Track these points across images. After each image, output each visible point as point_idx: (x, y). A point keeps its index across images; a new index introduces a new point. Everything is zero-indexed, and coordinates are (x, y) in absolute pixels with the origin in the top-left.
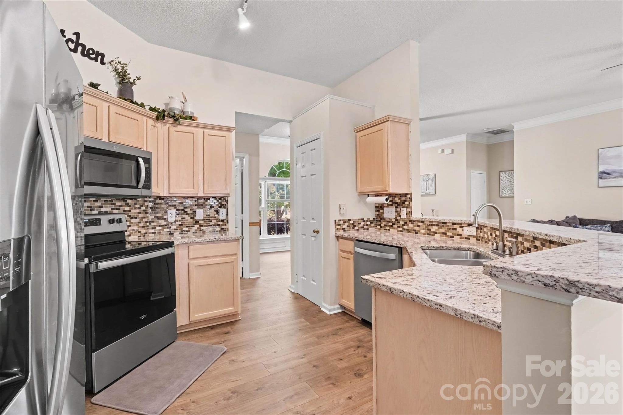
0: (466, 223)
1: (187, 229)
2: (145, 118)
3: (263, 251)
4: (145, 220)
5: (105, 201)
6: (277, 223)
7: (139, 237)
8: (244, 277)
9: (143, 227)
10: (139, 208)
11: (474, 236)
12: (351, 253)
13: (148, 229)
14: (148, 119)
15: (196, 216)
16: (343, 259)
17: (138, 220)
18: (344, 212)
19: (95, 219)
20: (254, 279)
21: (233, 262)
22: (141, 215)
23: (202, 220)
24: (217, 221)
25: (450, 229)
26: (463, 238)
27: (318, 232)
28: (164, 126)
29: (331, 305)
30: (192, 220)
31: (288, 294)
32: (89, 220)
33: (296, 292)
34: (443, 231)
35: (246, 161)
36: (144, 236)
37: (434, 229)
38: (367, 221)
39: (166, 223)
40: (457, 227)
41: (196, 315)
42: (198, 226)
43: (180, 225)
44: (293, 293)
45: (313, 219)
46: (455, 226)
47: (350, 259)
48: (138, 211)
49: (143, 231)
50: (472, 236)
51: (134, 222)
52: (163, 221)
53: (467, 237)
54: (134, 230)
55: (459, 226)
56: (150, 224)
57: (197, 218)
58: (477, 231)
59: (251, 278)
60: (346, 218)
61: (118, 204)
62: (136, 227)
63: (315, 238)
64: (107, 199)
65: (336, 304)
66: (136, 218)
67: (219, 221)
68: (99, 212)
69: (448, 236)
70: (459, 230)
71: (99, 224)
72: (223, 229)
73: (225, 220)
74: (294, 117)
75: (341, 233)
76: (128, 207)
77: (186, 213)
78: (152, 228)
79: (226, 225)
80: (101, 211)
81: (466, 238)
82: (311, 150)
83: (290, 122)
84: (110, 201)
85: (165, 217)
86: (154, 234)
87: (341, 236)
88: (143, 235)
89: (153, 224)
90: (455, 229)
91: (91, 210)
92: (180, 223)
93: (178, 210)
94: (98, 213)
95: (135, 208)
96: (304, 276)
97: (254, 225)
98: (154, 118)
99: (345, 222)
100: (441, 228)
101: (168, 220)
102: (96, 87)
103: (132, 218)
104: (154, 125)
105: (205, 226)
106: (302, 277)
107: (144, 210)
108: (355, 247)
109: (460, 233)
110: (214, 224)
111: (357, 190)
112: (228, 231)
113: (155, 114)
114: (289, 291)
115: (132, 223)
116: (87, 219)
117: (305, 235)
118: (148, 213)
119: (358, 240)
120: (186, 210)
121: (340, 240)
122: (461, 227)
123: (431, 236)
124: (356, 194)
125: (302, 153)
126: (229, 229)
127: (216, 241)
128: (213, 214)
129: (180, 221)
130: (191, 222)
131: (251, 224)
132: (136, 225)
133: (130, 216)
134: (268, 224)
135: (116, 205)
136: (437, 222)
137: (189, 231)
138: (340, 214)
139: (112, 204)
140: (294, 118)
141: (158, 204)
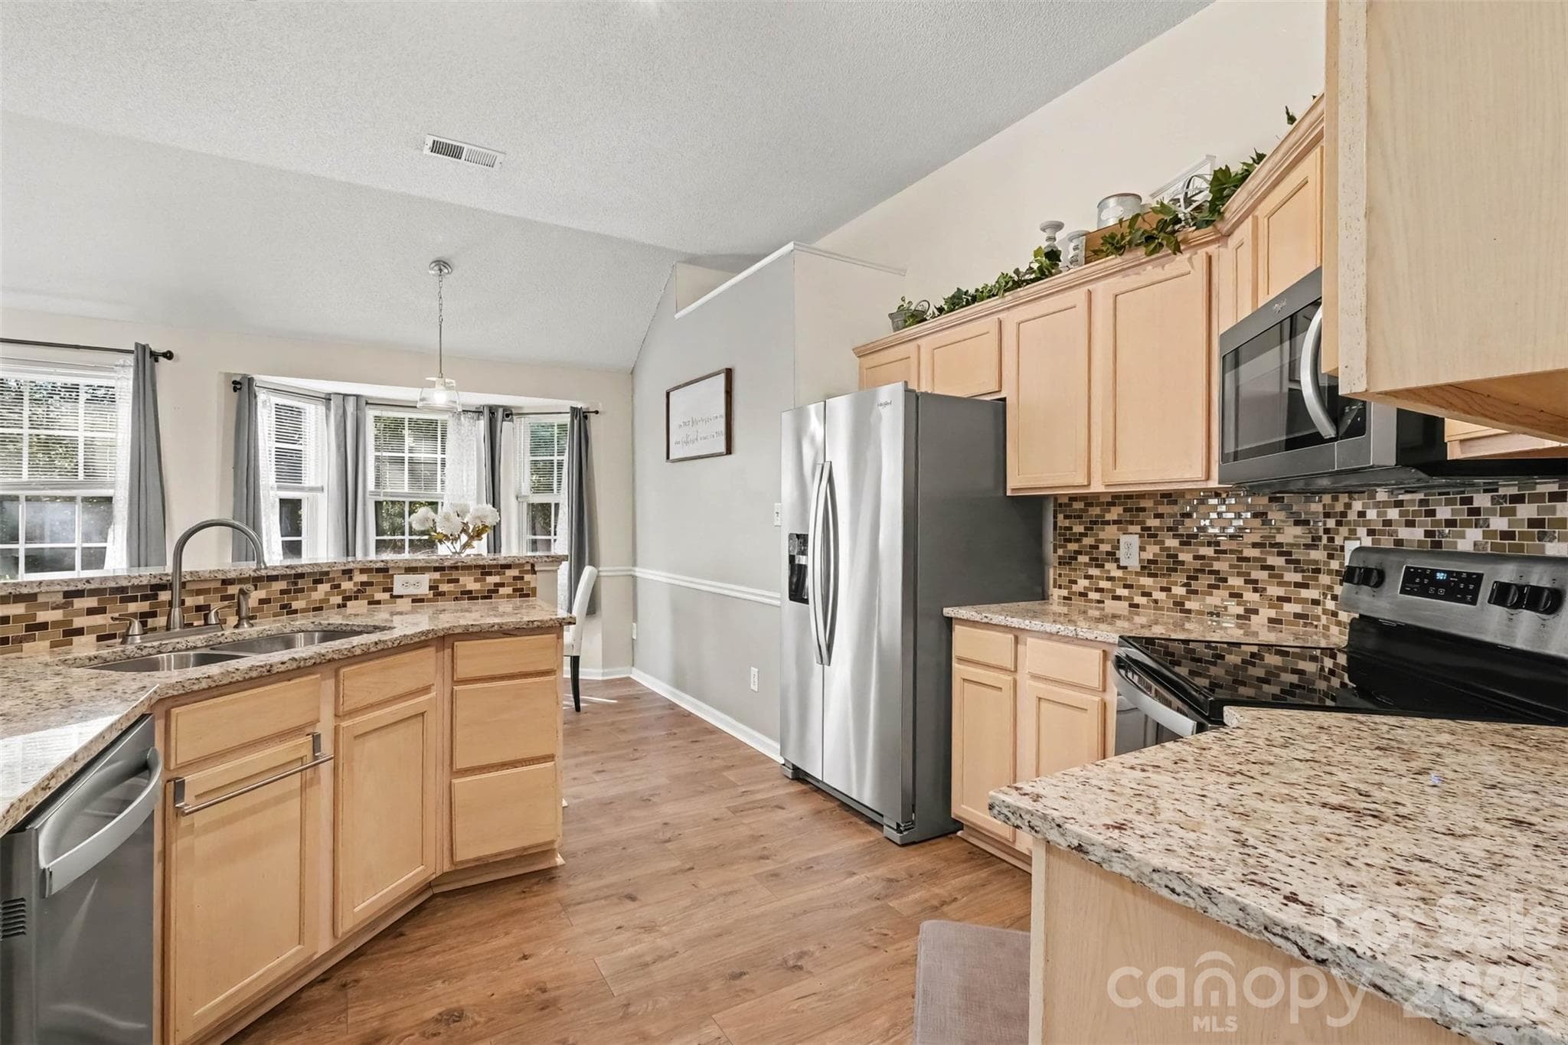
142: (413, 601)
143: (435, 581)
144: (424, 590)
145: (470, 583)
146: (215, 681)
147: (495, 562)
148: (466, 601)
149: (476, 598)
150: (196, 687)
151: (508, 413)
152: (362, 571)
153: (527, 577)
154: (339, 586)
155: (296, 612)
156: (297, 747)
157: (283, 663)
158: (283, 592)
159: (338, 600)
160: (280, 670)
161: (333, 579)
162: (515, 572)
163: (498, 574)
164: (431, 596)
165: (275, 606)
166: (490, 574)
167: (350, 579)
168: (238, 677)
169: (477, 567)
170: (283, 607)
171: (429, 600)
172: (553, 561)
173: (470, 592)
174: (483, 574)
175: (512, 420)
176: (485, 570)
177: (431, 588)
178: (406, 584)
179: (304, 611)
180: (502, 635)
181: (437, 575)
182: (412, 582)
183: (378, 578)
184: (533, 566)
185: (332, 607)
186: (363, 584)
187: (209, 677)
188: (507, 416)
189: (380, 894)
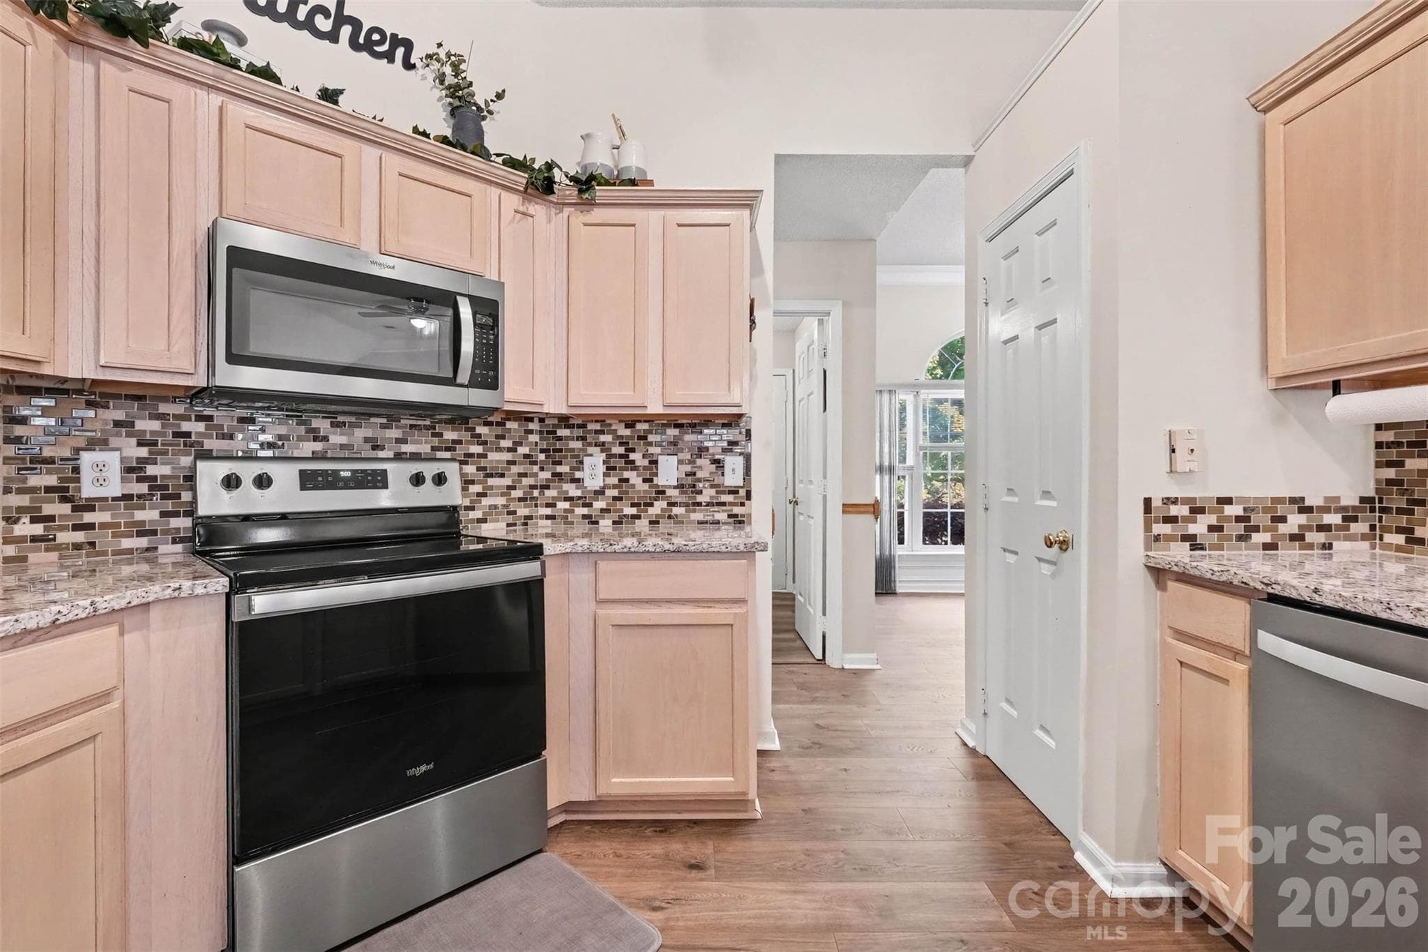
1: (634, 511)
2: (494, 192)
3: (911, 588)
4: (526, 481)
5: (412, 426)
6: (952, 513)
7: (508, 525)
8: (826, 662)
9: (520, 500)
10: (512, 450)
12: (1236, 655)
13: (536, 506)
14: (505, 195)
15: (657, 476)
16: (1184, 670)
17: (507, 481)
18: (1194, 466)
19: (371, 472)
20: (857, 673)
21: (732, 625)
22: (515, 469)
23: (675, 487)
24: (717, 492)
27: (1064, 545)
28: (556, 214)
29: (1119, 856)
30: (646, 486)
31: (954, 749)
32: (354, 472)
33: (980, 750)
35: (834, 323)
36: (526, 524)
38: (1325, 509)
39: (578, 493)
41: (614, 780)
42: (664, 504)
43: (615, 498)
44: (973, 752)
45: (1046, 494)
47: (1225, 681)
48: (508, 456)
49: (523, 511)
51: (496, 486)
52: (574, 485)
54: (496, 507)
56: (542, 493)
57: (661, 481)
59: (846, 667)
60: (1208, 491)
61: (450, 435)
62: (500, 498)
63: (1053, 568)
64: (419, 423)
65: (1149, 859)
66: (502, 475)
67: (723, 493)
68: (395, 455)
71: (380, 485)
72: (736, 516)
73: (741, 490)
74: (977, 142)
75: (1179, 554)
76: (480, 444)
77: (631, 464)
78: (548, 505)
79: (742, 504)
80: (403, 453)
82: (1040, 234)
83: (967, 161)
84: (427, 428)
85: (578, 475)
86: (549, 521)
87: (1175, 569)
88: (523, 521)
89: (548, 493)
91: (375, 448)
92: (615, 493)
93: (610, 456)
94: (392, 456)
95: (499, 449)
96: (1008, 701)
97: (861, 513)
98: (522, 189)
99: (1197, 510)
101: (585, 485)
102: (335, 98)
103: (491, 476)
104: (522, 209)
105: (681, 505)
106: (1005, 705)
107: (526, 456)
108: (1261, 634)
110: (708, 500)
111: (1265, 367)
112: (750, 523)
113: (521, 178)
114: (958, 740)
115: (491, 488)
116: (348, 470)
117: (1016, 553)
118: (535, 463)
119: (1273, 598)
120: (632, 456)
121: (1172, 585)
124: (1258, 388)
125: (1006, 258)
126: (752, 516)
127: (674, 551)
128: (705, 468)
129: (615, 487)
130: (645, 491)
131: (848, 508)
132: (503, 495)
133: (485, 469)
134: (926, 515)
135: (445, 437)
137: (639, 517)
138: (1171, 471)
139: (434, 435)
140: (978, 145)
141: (560, 439)
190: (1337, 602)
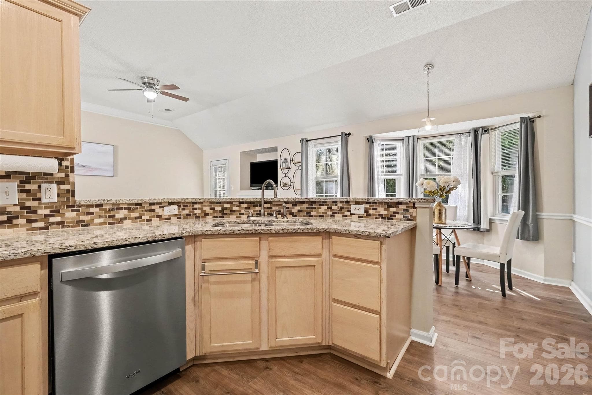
0: (166, 202)
11: (176, 215)
25: (147, 211)
26: (163, 219)
34: (136, 214)
37: (121, 214)
40: (156, 207)
46: (153, 207)
50: (173, 215)
53: (167, 217)
55: (158, 206)
58: (179, 209)
69: (144, 221)
70: (159, 211)
81: (167, 219)
90: (154, 210)
100: (133, 212)
109: (160, 214)
122: (160, 207)
123: (116, 225)
136: (127, 205)
142: (359, 217)
143: (367, 208)
144: (362, 212)
145: (382, 210)
146: (213, 232)
147: (392, 201)
148: (380, 220)
149: (385, 219)
150: (206, 233)
151: (486, 130)
152: (341, 202)
153: (411, 210)
154: (331, 208)
155: (312, 216)
156: (248, 264)
157: (239, 230)
158: (307, 208)
159: (331, 213)
160: (238, 233)
161: (328, 205)
162: (404, 207)
163: (395, 207)
164: (365, 215)
165: (304, 213)
166: (391, 207)
167: (336, 205)
168: (221, 232)
169: (385, 203)
170: (307, 213)
171: (365, 217)
172: (424, 202)
173: (382, 215)
174: (388, 207)
175: (489, 133)
176: (389, 205)
177: (365, 212)
178: (355, 209)
179: (315, 216)
180: (354, 237)
181: (367, 206)
182: (357, 208)
183: (346, 205)
184: (414, 204)
185: (328, 216)
186: (341, 208)
187: (211, 231)
188: (485, 131)
189: (290, 338)
190: (105, 244)
